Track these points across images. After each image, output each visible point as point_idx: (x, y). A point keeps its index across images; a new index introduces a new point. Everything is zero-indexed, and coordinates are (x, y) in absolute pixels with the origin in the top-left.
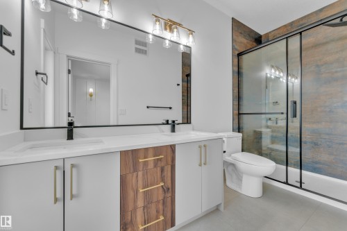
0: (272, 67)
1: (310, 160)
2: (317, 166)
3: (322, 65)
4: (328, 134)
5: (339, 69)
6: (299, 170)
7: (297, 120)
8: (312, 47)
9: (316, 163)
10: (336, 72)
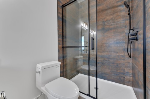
0: (84, 22)
1: (100, 72)
2: (104, 75)
3: (106, 21)
4: (108, 58)
5: (112, 24)
6: (96, 78)
7: (95, 51)
8: (101, 11)
9: (103, 74)
10: (111, 25)
